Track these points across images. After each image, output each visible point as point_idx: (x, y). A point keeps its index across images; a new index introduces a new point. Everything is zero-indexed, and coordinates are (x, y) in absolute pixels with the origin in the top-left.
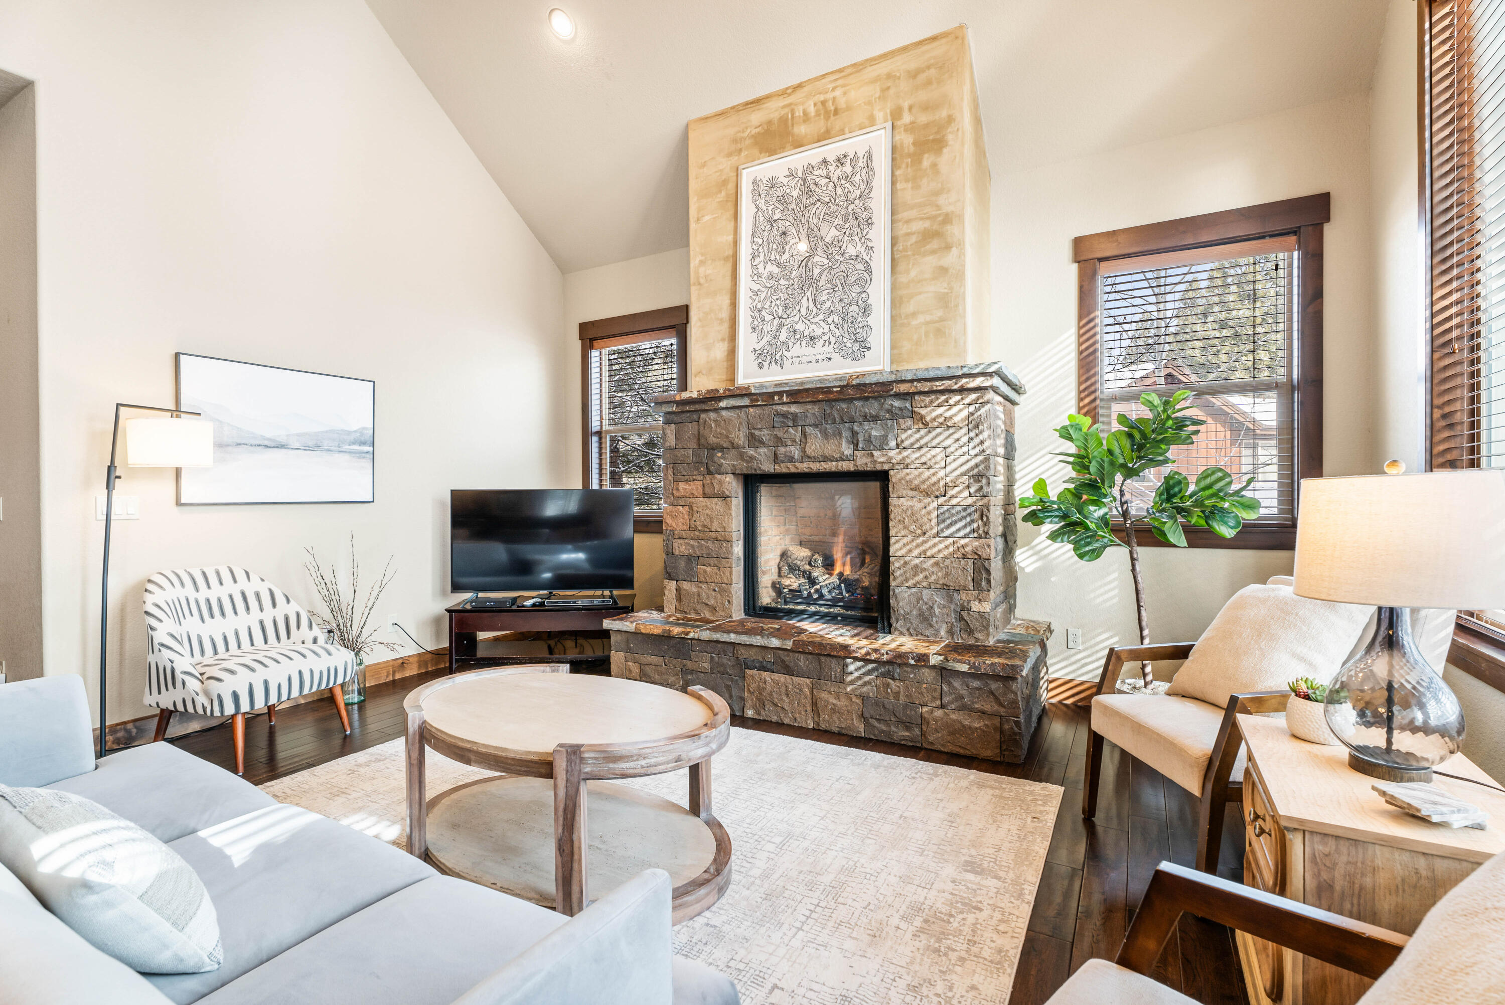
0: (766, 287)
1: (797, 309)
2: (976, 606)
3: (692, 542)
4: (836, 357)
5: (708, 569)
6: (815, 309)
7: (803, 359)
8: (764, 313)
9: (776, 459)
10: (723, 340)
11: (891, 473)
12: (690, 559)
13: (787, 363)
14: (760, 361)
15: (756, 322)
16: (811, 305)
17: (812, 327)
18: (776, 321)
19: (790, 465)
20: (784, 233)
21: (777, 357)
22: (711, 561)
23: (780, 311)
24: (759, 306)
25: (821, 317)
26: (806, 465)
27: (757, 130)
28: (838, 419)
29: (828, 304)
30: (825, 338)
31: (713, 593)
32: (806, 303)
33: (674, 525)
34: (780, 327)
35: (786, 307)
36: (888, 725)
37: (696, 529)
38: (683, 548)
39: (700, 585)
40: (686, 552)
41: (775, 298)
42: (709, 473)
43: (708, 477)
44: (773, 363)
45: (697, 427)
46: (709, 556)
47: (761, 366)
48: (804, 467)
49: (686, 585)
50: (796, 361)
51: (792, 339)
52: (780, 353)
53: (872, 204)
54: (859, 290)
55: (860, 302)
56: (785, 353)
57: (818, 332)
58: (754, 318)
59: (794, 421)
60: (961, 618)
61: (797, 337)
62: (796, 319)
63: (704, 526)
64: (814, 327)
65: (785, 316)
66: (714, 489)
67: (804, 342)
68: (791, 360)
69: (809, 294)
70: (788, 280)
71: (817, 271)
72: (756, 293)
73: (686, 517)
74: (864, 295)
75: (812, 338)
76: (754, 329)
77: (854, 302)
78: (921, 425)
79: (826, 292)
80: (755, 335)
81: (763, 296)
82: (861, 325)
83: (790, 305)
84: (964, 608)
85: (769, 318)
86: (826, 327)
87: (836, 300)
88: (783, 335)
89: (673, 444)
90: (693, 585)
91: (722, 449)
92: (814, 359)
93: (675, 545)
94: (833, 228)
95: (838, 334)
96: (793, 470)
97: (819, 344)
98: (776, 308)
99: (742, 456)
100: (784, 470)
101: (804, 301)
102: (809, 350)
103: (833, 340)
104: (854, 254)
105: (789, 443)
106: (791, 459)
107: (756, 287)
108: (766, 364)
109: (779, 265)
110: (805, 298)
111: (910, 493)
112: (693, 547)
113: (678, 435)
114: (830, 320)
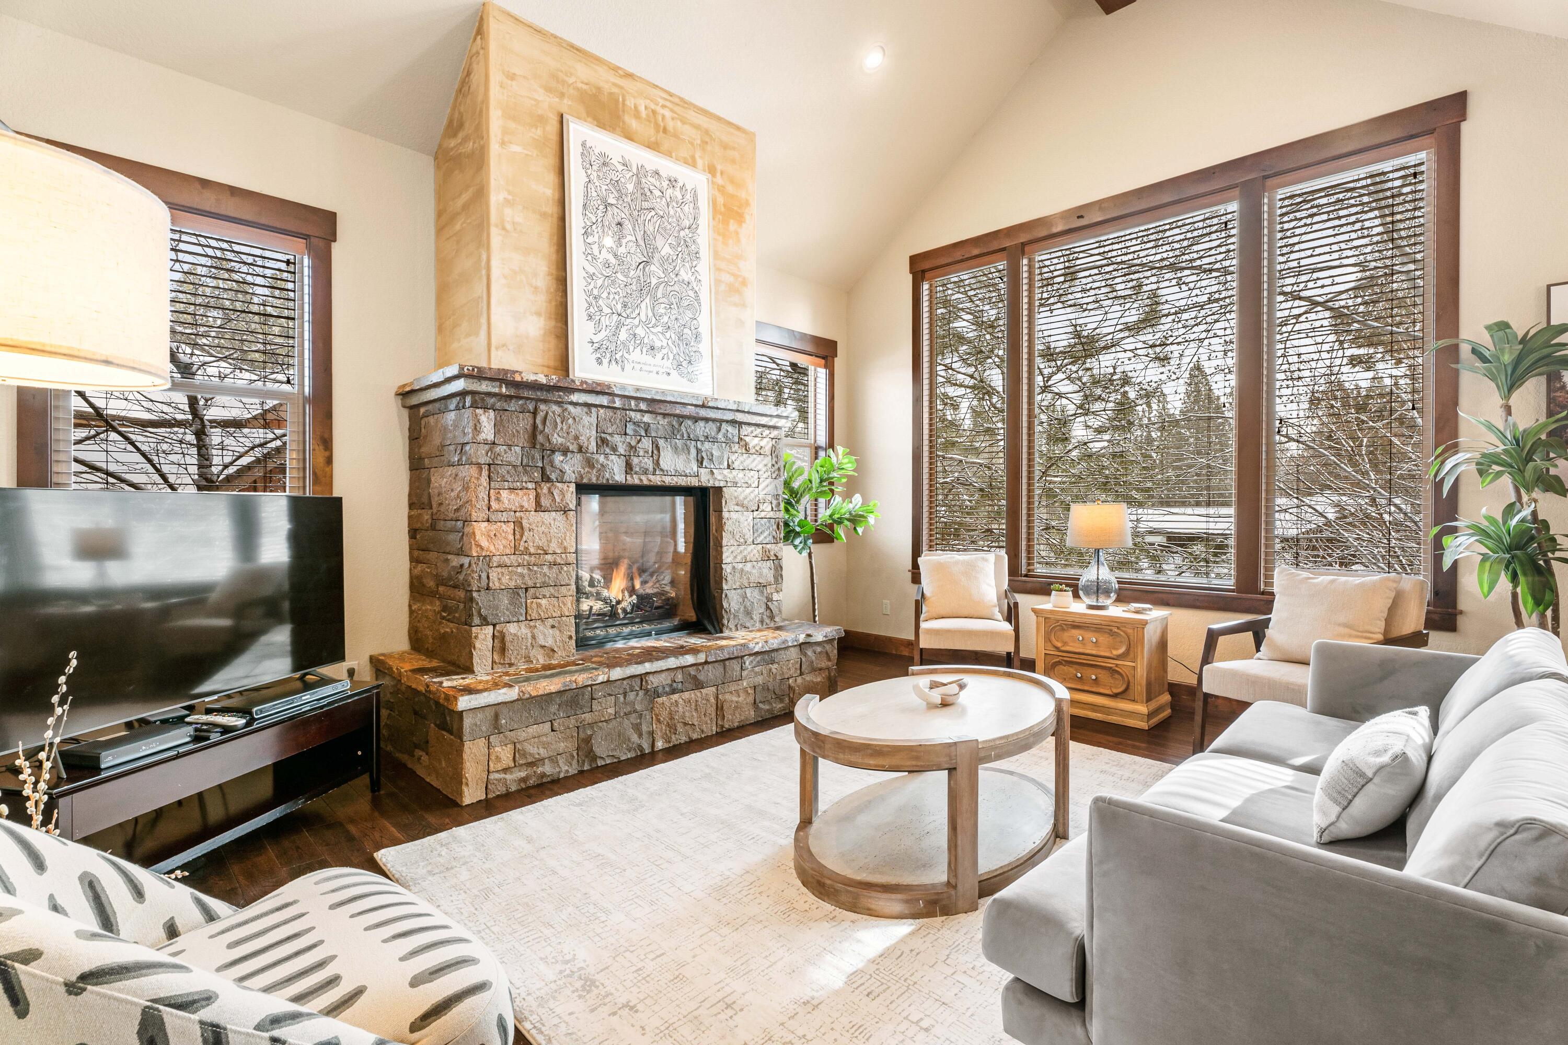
0: (602, 274)
1: (637, 312)
2: (775, 597)
3: (520, 570)
4: (674, 373)
5: (544, 602)
6: (654, 320)
7: (645, 367)
8: (601, 302)
9: (629, 467)
10: (538, 314)
11: (724, 489)
12: (515, 592)
13: (628, 367)
14: (599, 355)
15: (592, 310)
16: (650, 314)
17: (652, 336)
18: (615, 317)
19: (644, 478)
20: (619, 224)
21: (618, 356)
22: (546, 591)
23: (619, 307)
24: (595, 292)
25: (660, 329)
26: (658, 478)
27: (585, 87)
28: (685, 436)
29: (665, 319)
30: (665, 351)
31: (551, 631)
32: (645, 309)
33: (492, 548)
34: (619, 326)
35: (625, 306)
36: (770, 704)
37: (526, 552)
38: (505, 580)
39: (532, 623)
40: (512, 584)
41: (613, 290)
42: (545, 478)
43: (545, 487)
44: (613, 362)
45: (531, 421)
46: (545, 585)
47: (599, 361)
48: (657, 480)
49: (512, 628)
50: (638, 367)
51: (632, 342)
52: (620, 354)
53: (699, 241)
54: (691, 316)
55: (693, 328)
56: (626, 355)
57: (658, 344)
58: (590, 305)
59: (646, 431)
60: (768, 608)
61: (638, 342)
62: (636, 322)
63: (538, 547)
64: (654, 337)
65: (624, 314)
66: (554, 500)
67: (645, 350)
68: (632, 365)
69: (647, 300)
70: (625, 276)
71: (654, 281)
72: (592, 276)
73: (511, 537)
74: (695, 322)
75: (652, 348)
76: (590, 317)
77: (688, 325)
78: (744, 451)
79: (663, 306)
80: (591, 324)
81: (600, 282)
82: (694, 349)
83: (629, 305)
84: (769, 599)
85: (607, 310)
86: (665, 341)
87: (673, 318)
88: (623, 335)
89: (491, 437)
90: (522, 625)
91: (565, 452)
92: (655, 369)
93: (493, 575)
94: (667, 245)
95: (675, 352)
96: (646, 482)
97: (660, 356)
98: (614, 302)
99: (590, 463)
100: (637, 482)
101: (643, 305)
102: (648, 359)
103: (671, 356)
104: (686, 279)
105: (641, 453)
106: (645, 472)
107: (591, 270)
108: (605, 361)
109: (615, 256)
110: (644, 303)
111: (737, 508)
112: (522, 576)
113: (498, 426)
114: (668, 335)
